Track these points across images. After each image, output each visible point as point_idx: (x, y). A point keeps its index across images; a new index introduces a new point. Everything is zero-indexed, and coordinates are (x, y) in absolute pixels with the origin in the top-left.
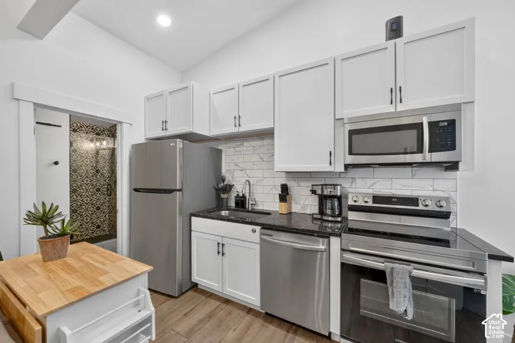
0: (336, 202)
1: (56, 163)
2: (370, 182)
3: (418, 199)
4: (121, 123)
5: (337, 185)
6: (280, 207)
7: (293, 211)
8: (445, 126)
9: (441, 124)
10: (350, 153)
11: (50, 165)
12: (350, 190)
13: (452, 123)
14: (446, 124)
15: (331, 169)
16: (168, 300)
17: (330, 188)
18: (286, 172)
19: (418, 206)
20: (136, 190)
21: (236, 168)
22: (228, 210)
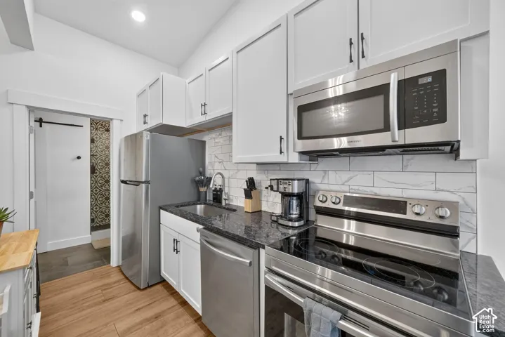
0: (294, 202)
1: (79, 158)
2: (344, 176)
3: (406, 202)
4: (112, 119)
5: (294, 180)
6: (246, 203)
7: (263, 209)
8: (429, 83)
9: (421, 81)
10: (300, 137)
11: (73, 160)
12: (322, 187)
13: (440, 76)
14: (430, 79)
15: (283, 159)
16: (134, 291)
17: (284, 183)
18: (257, 164)
19: (405, 214)
20: (123, 182)
21: (217, 160)
22: (205, 204)
